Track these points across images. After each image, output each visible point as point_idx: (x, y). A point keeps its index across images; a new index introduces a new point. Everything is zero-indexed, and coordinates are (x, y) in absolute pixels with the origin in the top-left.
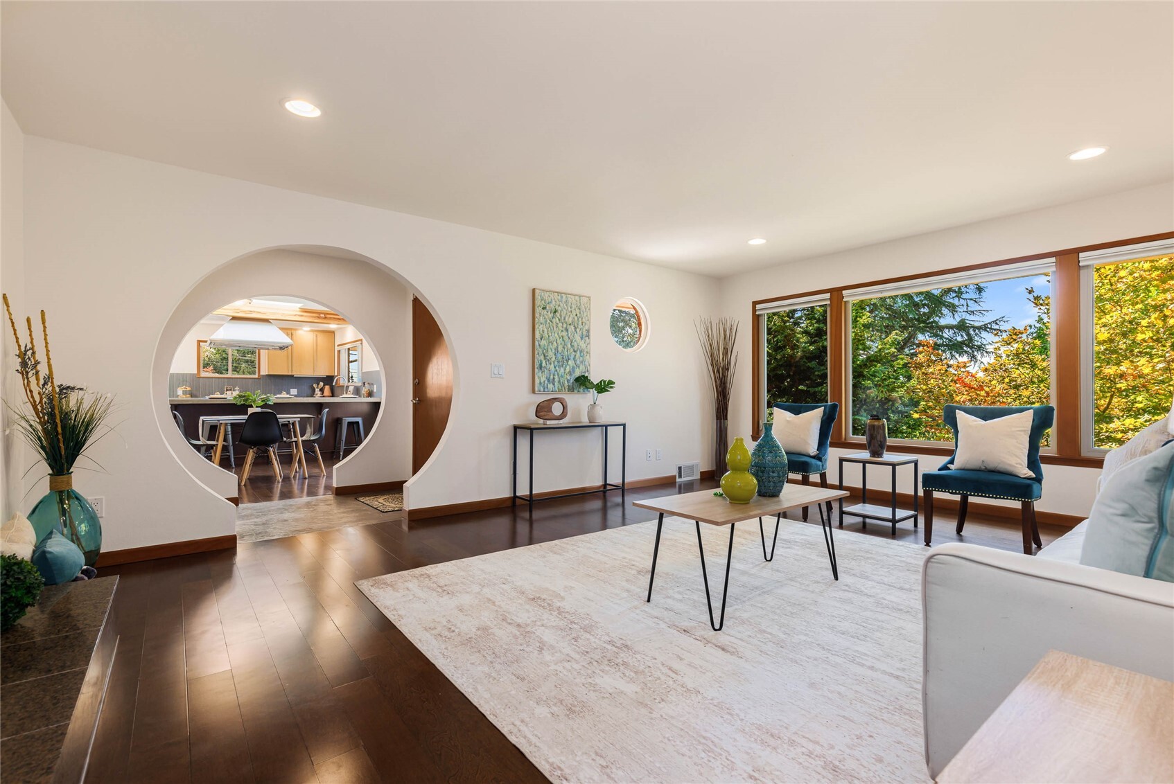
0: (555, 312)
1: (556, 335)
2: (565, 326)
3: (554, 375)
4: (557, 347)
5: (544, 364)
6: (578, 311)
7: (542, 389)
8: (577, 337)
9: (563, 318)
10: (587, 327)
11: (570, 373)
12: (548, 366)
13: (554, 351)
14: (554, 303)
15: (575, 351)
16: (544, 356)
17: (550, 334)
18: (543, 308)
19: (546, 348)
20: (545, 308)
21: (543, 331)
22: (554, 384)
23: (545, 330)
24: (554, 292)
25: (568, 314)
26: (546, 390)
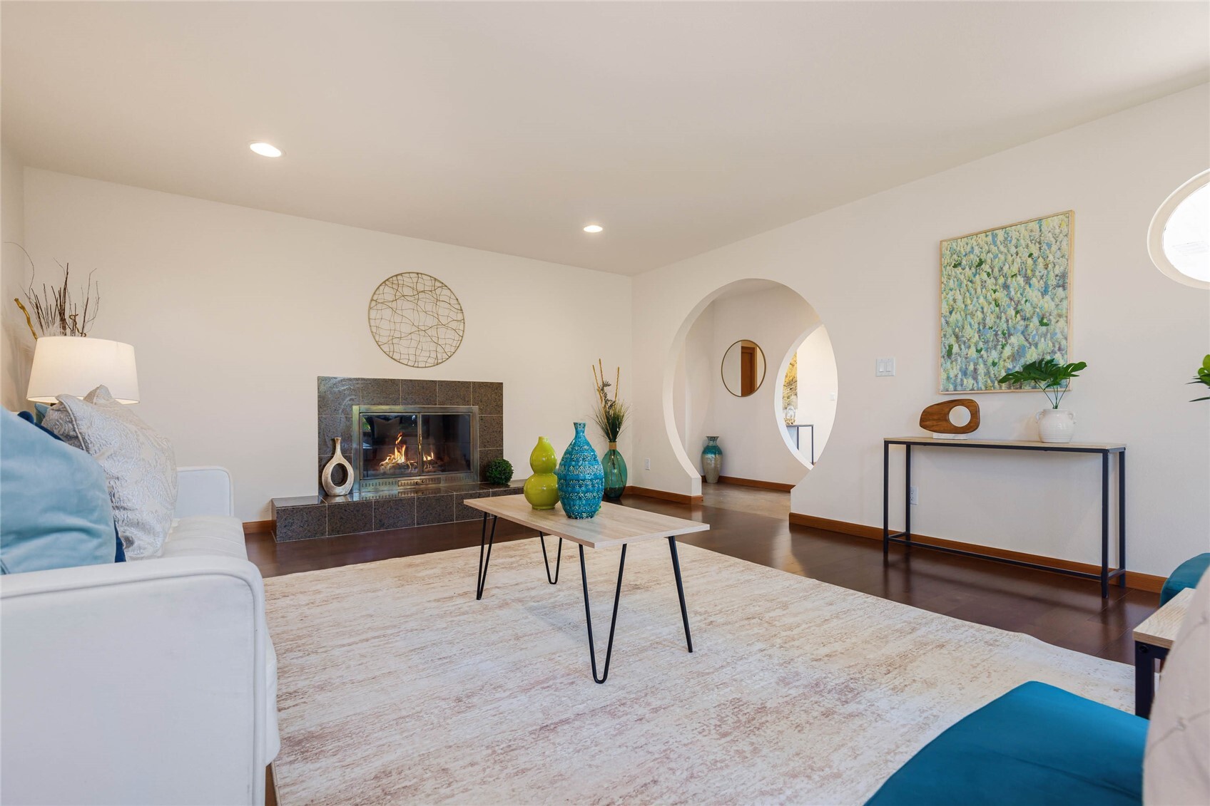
0: (981, 263)
1: (982, 300)
2: (1001, 280)
3: (976, 364)
4: (984, 319)
5: (955, 349)
6: (1034, 249)
7: (951, 387)
8: (1033, 294)
9: (996, 270)
10: (1058, 270)
11: (1014, 358)
12: (964, 351)
13: (976, 326)
14: (977, 250)
15: (1024, 319)
16: (957, 337)
17: (969, 302)
18: (955, 266)
19: (960, 324)
20: (960, 264)
21: (955, 300)
22: (975, 379)
23: (959, 298)
24: (977, 235)
25: (1010, 259)
26: (959, 388)
